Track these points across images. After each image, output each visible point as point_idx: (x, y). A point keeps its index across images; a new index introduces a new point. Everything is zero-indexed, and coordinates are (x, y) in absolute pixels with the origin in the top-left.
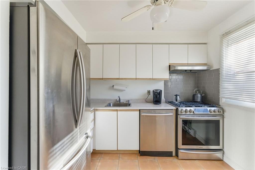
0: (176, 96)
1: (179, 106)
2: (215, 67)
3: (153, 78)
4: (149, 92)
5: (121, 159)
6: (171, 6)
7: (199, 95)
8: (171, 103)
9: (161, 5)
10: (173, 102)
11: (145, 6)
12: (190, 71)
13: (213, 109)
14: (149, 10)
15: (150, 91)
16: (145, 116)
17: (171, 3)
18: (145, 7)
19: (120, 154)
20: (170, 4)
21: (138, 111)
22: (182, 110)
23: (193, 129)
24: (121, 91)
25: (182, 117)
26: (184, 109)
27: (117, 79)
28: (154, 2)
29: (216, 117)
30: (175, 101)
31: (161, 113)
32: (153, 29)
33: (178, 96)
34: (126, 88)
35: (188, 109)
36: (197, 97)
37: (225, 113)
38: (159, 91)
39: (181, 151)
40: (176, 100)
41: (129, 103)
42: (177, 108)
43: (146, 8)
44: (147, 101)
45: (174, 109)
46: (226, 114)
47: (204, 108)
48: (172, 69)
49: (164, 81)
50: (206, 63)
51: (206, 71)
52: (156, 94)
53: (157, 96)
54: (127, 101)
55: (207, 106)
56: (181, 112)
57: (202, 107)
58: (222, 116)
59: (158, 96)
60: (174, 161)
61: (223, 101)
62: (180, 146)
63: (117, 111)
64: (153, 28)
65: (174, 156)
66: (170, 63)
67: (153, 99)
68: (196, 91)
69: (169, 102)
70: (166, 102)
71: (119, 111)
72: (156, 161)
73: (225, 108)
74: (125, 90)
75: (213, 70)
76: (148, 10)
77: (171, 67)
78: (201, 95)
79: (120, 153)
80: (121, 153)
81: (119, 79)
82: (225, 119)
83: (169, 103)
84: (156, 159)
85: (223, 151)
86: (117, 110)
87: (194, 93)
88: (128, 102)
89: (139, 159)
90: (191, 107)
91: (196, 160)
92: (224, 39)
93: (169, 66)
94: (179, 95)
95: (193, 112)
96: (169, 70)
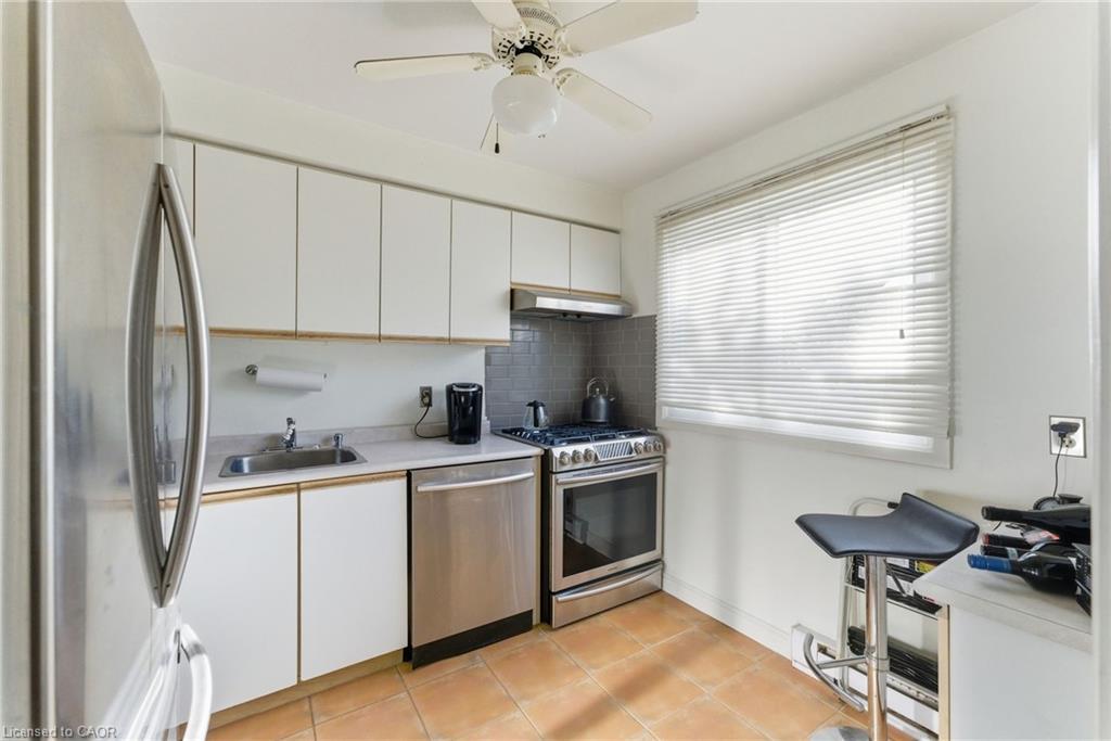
0: (535, 405)
1: (552, 443)
2: (643, 311)
3: (452, 336)
4: (427, 394)
5: (323, 719)
6: (558, 87)
7: (602, 401)
8: (514, 433)
9: (534, 74)
10: (522, 430)
11: (476, 51)
12: (562, 317)
13: (641, 440)
14: (481, 71)
15: (430, 389)
16: (431, 496)
17: (560, 77)
18: (472, 55)
19: (314, 700)
20: (557, 82)
21: (403, 476)
22: (563, 455)
23: (580, 520)
24: (300, 390)
25: (562, 481)
26: (569, 449)
27: (285, 335)
28: (506, 50)
29: (648, 464)
30: (531, 426)
31: (493, 474)
32: (497, 150)
33: (541, 409)
34: (325, 376)
35: (581, 448)
36: (598, 406)
37: (668, 450)
38: (474, 389)
39: (561, 598)
40: (536, 423)
41: (337, 444)
42: (547, 451)
43: (475, 62)
44: (420, 435)
45: (537, 456)
46: (671, 454)
47: (619, 441)
48: (519, 306)
49: (483, 351)
50: (618, 293)
51: (620, 321)
52: (463, 399)
53: (465, 410)
54: (326, 440)
55: (625, 434)
56: (562, 464)
57: (614, 438)
58: (661, 459)
59: (471, 408)
60: (541, 640)
61: (664, 414)
62: (558, 580)
63: (299, 490)
64: (497, 145)
65: (537, 626)
66: (513, 281)
67: (447, 424)
68: (592, 387)
69: (504, 431)
70: (494, 432)
71: (306, 488)
72: (481, 665)
73: (670, 436)
74: (319, 390)
75: (638, 318)
76: (476, 69)
77: (517, 296)
78: (607, 398)
79: (309, 697)
80: (316, 694)
81: (295, 335)
82: (668, 469)
83: (508, 435)
84: (478, 657)
85: (663, 564)
86: (298, 483)
87: (588, 394)
88: (334, 443)
89: (409, 686)
90: (587, 441)
91: (602, 615)
92: (665, 231)
93: (512, 291)
94: (543, 405)
95: (596, 457)
96: (512, 308)
